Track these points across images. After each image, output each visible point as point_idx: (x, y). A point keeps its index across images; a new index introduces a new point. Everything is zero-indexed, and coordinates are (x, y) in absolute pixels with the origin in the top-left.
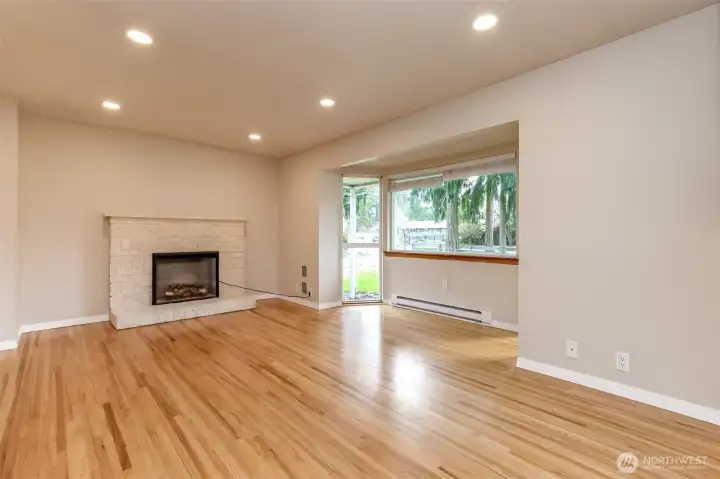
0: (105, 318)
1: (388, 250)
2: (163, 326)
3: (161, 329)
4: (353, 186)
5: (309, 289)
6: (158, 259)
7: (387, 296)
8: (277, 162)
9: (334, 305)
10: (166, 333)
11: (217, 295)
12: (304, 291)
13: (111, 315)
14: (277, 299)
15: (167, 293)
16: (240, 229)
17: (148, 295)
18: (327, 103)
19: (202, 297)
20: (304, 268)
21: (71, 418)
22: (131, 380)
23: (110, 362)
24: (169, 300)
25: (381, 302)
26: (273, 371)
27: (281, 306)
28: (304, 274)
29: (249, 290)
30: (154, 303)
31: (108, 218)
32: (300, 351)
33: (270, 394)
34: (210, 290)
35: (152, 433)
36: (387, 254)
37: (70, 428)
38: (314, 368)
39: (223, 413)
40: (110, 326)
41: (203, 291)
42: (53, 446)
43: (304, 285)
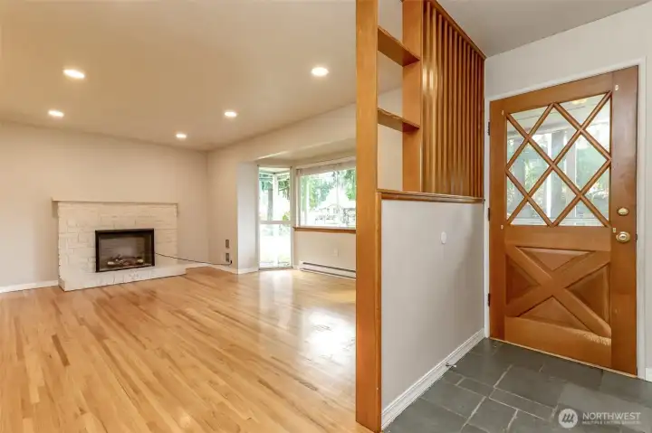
0: (55, 283)
1: (297, 226)
2: (105, 289)
3: (104, 291)
4: (274, 173)
5: (231, 258)
6: (100, 235)
7: (296, 263)
8: (205, 155)
9: (252, 270)
10: (107, 293)
11: (153, 264)
12: (228, 260)
13: (60, 280)
14: (207, 267)
15: (109, 263)
16: (174, 209)
17: (92, 264)
18: (230, 114)
19: (139, 265)
20: (227, 241)
21: (28, 343)
22: (73, 321)
23: (58, 312)
24: (111, 268)
25: (292, 268)
26: (184, 314)
27: (209, 272)
28: (227, 246)
29: (181, 260)
30: (98, 270)
31: (55, 203)
32: (209, 301)
33: (178, 327)
34: (146, 261)
35: (87, 350)
36: (296, 229)
37: (27, 349)
38: (217, 312)
39: (140, 338)
40: (60, 289)
41: (141, 261)
42: (16, 358)
43: (227, 254)
